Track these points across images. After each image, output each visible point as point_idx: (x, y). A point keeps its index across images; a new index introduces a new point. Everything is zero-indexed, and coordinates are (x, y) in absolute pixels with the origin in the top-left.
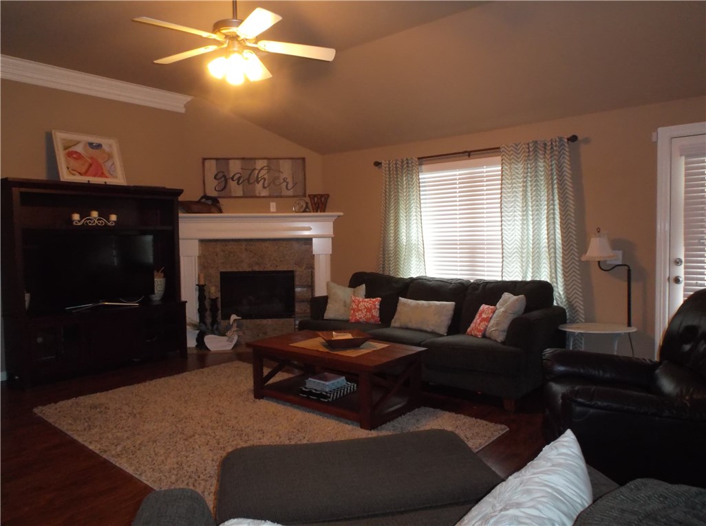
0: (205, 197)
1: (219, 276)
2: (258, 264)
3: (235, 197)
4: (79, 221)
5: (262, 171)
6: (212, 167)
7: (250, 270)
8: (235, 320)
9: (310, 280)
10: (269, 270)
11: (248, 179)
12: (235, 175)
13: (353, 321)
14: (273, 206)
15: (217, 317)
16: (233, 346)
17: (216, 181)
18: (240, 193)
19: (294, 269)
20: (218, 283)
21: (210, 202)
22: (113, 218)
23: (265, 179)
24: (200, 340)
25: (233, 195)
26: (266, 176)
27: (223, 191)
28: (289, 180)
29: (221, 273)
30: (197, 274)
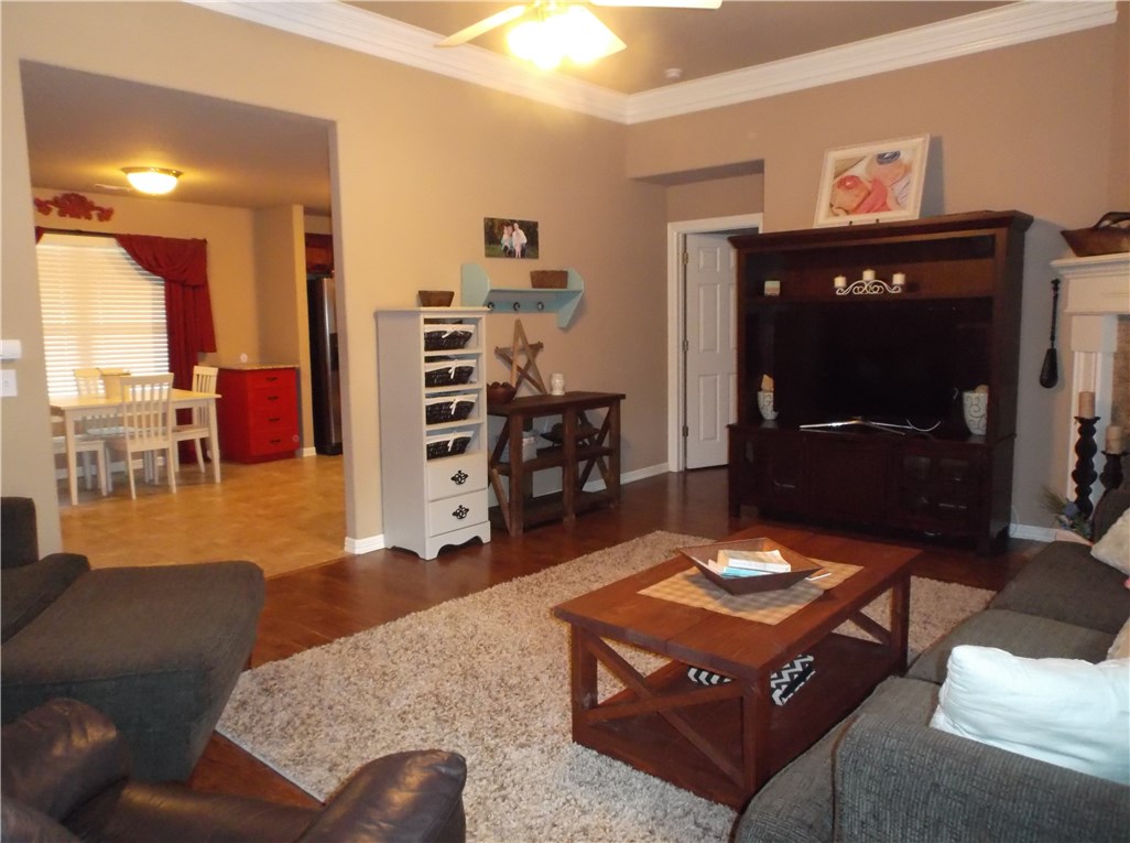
0: (1113, 215)
4: (845, 289)
22: (898, 279)
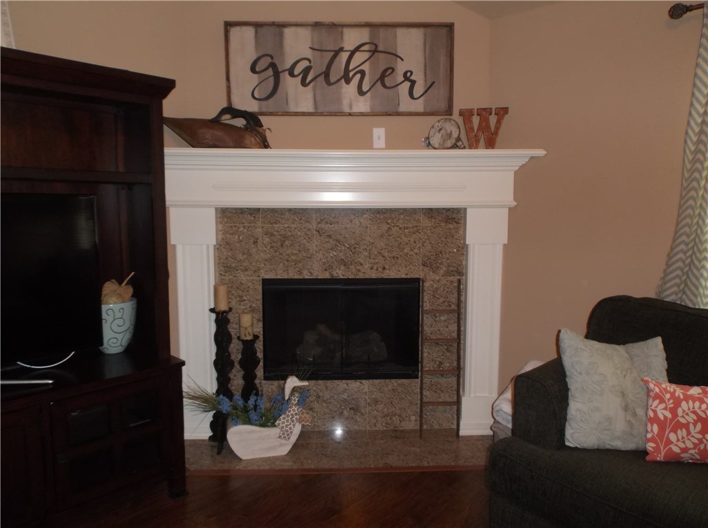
0: (230, 110)
1: (260, 288)
2: (343, 262)
3: (296, 114)
5: (357, 54)
6: (245, 45)
7: (327, 275)
8: (294, 390)
9: (454, 299)
10: (367, 276)
11: (326, 74)
12: (297, 62)
13: (660, 458)
14: (379, 134)
15: (255, 377)
16: (289, 448)
17: (256, 75)
18: (308, 106)
19: (421, 276)
20: (258, 304)
21: (240, 122)
23: (363, 73)
24: (219, 427)
25: (293, 109)
26: (366, 67)
27: (271, 101)
28: (418, 76)
29: (266, 282)
30: (212, 283)
